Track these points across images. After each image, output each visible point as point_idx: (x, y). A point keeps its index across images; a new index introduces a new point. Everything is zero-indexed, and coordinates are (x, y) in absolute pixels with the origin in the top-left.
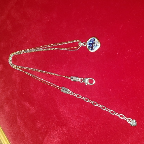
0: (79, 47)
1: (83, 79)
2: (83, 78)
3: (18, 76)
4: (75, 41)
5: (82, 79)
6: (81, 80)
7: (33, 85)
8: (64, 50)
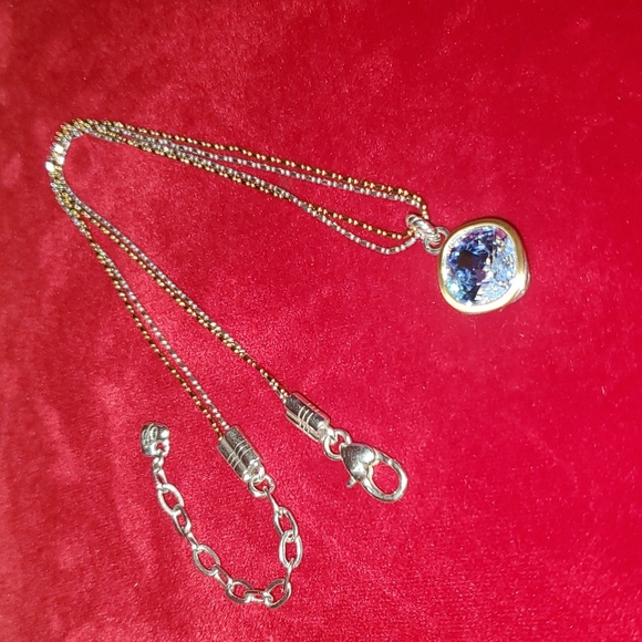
0: (403, 242)
1: (348, 440)
2: (353, 441)
3: (65, 257)
4: (402, 196)
5: (341, 439)
6: (333, 442)
7: (109, 340)
8: (320, 222)
